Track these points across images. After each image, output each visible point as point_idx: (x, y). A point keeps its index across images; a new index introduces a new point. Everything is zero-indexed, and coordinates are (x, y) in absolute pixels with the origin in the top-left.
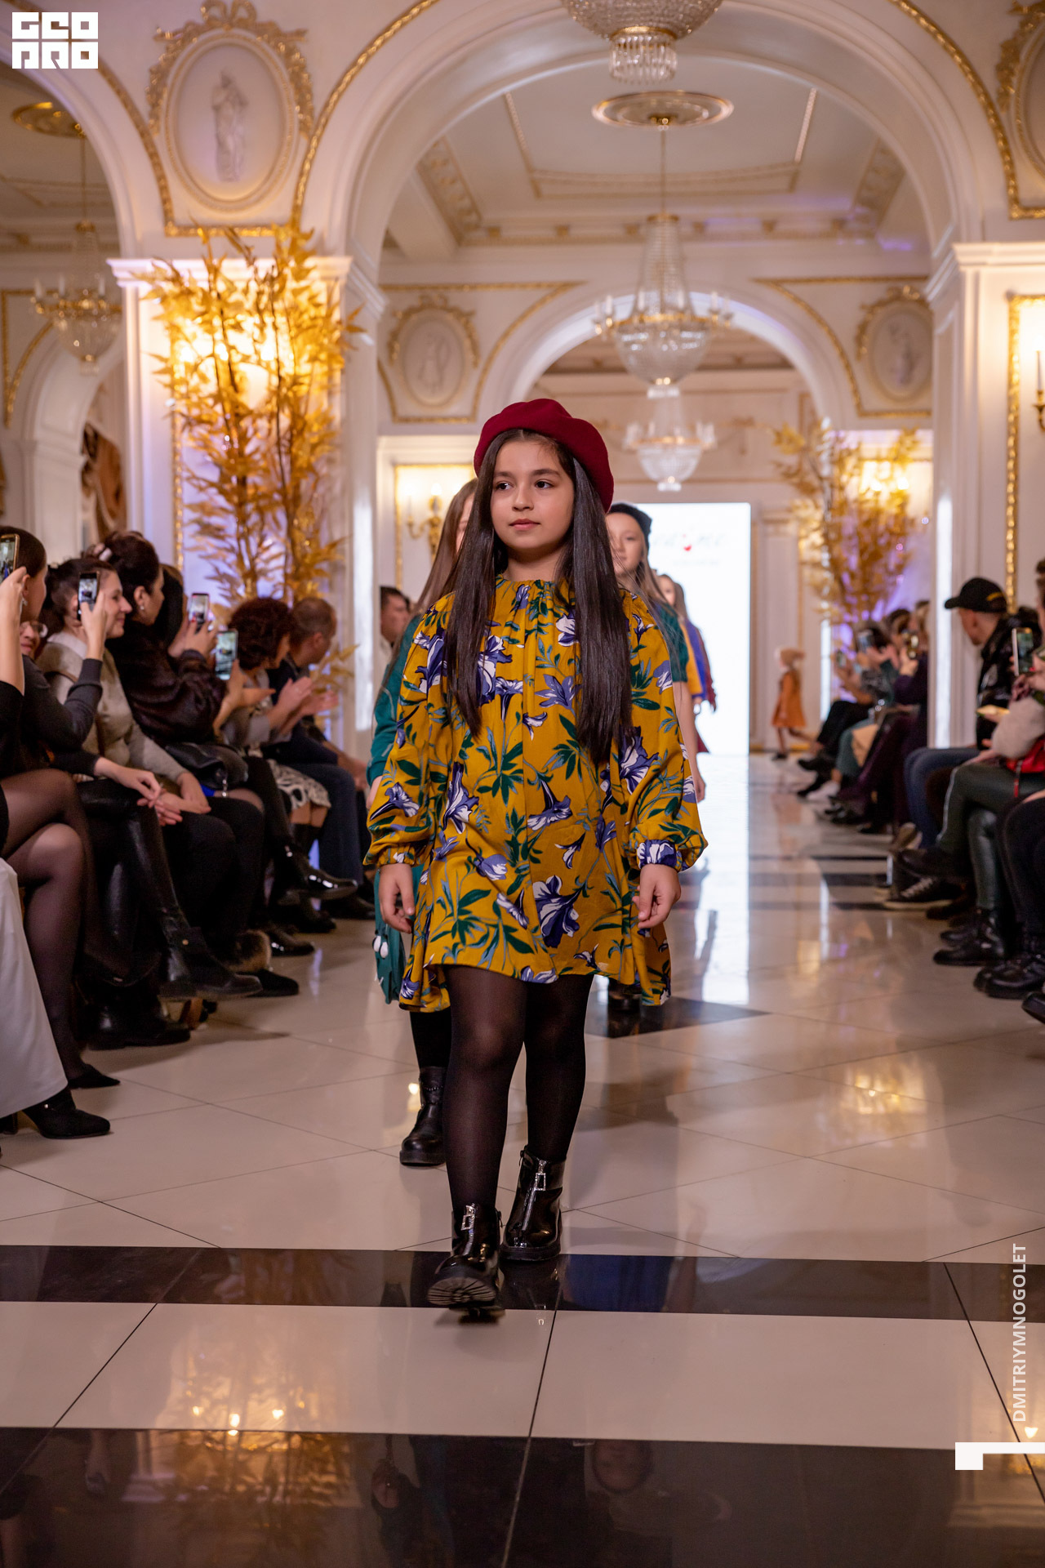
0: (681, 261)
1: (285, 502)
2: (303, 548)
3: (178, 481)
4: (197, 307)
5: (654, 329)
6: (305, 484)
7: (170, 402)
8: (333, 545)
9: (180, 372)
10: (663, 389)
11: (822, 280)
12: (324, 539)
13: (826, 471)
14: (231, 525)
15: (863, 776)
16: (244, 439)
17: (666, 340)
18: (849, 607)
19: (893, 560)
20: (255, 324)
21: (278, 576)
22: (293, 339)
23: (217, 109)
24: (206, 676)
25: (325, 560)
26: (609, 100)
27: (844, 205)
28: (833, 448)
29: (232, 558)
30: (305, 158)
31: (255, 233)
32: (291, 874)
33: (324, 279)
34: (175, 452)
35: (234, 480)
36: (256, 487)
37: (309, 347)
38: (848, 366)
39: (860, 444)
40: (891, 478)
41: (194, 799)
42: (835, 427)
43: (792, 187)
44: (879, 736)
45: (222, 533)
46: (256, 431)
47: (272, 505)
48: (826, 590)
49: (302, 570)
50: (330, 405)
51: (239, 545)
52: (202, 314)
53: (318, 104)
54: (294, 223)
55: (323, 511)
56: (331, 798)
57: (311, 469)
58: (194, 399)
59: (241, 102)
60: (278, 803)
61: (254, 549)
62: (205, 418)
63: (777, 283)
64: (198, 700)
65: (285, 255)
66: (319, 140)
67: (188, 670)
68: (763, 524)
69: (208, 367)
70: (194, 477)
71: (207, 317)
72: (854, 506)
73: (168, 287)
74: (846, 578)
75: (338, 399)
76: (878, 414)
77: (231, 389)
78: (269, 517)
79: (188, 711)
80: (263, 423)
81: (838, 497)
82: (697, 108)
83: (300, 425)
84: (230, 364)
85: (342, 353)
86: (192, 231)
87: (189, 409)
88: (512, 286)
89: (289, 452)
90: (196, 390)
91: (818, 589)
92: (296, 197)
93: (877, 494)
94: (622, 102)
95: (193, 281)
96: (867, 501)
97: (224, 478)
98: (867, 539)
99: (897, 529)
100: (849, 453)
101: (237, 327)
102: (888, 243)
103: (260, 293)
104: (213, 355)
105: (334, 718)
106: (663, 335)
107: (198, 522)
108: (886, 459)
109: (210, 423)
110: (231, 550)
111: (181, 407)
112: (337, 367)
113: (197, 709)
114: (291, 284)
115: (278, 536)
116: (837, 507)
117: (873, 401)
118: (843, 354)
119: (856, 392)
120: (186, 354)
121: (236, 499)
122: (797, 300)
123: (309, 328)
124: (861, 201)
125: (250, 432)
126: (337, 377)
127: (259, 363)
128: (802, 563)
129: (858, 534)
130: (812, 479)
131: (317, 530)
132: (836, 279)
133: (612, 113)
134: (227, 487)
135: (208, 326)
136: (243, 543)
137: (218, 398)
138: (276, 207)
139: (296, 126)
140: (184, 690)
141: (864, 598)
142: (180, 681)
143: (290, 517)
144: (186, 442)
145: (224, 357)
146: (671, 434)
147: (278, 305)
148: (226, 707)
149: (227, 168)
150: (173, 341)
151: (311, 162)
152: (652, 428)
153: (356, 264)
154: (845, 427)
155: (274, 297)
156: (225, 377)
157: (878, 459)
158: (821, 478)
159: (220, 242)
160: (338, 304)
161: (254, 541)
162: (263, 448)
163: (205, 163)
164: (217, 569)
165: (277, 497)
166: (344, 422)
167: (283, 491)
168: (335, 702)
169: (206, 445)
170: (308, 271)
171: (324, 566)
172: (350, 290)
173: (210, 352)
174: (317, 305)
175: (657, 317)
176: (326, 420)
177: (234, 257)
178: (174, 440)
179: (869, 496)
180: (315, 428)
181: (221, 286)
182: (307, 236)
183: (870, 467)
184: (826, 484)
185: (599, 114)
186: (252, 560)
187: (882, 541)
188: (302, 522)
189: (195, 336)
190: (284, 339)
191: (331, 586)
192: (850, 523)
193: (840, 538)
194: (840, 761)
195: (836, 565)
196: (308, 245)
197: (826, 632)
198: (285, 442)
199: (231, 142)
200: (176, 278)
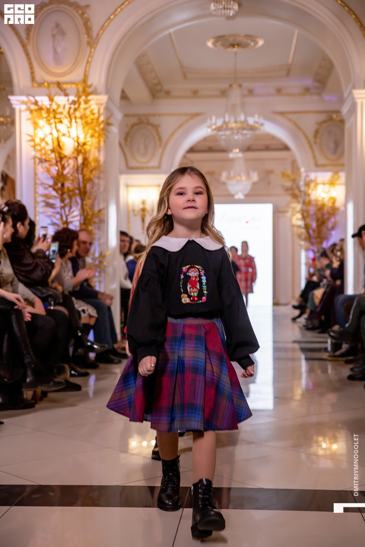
0: (243, 105)
1: (80, 193)
2: (87, 212)
3: (37, 186)
4: (45, 115)
5: (232, 129)
6: (88, 186)
7: (33, 153)
8: (100, 211)
9: (37, 141)
10: (236, 154)
11: (300, 112)
12: (96, 209)
13: (303, 188)
14: (58, 203)
15: (318, 310)
16: (63, 168)
17: (237, 134)
18: (312, 244)
19: (330, 224)
20: (68, 121)
21: (77, 224)
22: (84, 128)
23: (53, 36)
24: (46, 260)
25: (97, 217)
26: (214, 38)
27: (309, 82)
28: (305, 179)
29: (58, 216)
30: (89, 56)
31: (68, 86)
32: (81, 343)
33: (97, 104)
34: (35, 174)
35: (59, 185)
36: (68, 188)
37: (91, 132)
38: (311, 147)
39: (316, 178)
40: (328, 192)
41: (39, 309)
42: (306, 171)
43: (288, 74)
44: (324, 293)
45: (54, 206)
46: (68, 165)
47: (75, 194)
48: (303, 237)
49: (87, 221)
50: (99, 155)
51: (61, 211)
52: (46, 117)
53: (94, 34)
54: (85, 81)
55: (95, 197)
56: (98, 313)
57: (90, 180)
58: (43, 152)
59: (63, 33)
60: (76, 314)
61: (67, 213)
62: (47, 159)
63: (282, 114)
64: (42, 270)
65: (81, 94)
66: (95, 49)
67: (39, 257)
68: (277, 213)
69: (49, 139)
70: (42, 184)
71: (49, 118)
72: (314, 203)
73: (33, 107)
74: (311, 232)
75: (102, 153)
76: (323, 166)
77: (58, 148)
78: (73, 199)
79: (38, 274)
80: (71, 162)
81: (307, 199)
82: (249, 41)
83: (86, 163)
84: (58, 138)
85: (104, 134)
86: (43, 85)
87: (41, 155)
88: (175, 115)
89: (82, 173)
90: (44, 148)
91: (300, 236)
92: (85, 72)
93: (323, 198)
94: (219, 39)
95: (43, 105)
96: (319, 201)
97: (55, 184)
98: (319, 216)
99: (331, 212)
100: (312, 181)
101: (61, 122)
102: (327, 97)
103: (70, 108)
104: (51, 134)
105: (100, 282)
106: (235, 131)
107: (44, 201)
108: (327, 184)
109: (49, 161)
110: (58, 213)
111: (38, 155)
112: (102, 139)
113: (42, 273)
114: (83, 106)
115: (77, 207)
116: (307, 203)
117: (321, 160)
118: (309, 142)
119: (314, 157)
120: (40, 134)
121: (60, 192)
122: (290, 120)
123: (90, 123)
124: (316, 80)
125: (66, 165)
126: (102, 144)
127: (69, 136)
128: (293, 226)
129: (316, 214)
130: (296, 192)
131: (93, 205)
132: (306, 112)
133: (214, 44)
134: (56, 187)
135: (48, 122)
136: (63, 211)
137: (53, 151)
138: (77, 75)
139: (86, 43)
140: (37, 265)
141: (318, 240)
142: (35, 261)
143: (82, 200)
144: (40, 169)
145: (55, 135)
146: (240, 175)
147: (78, 114)
148: (54, 273)
149: (58, 60)
150: (35, 129)
151: (92, 58)
152: (232, 173)
153: (110, 99)
154: (311, 171)
155: (75, 110)
156: (56, 143)
157: (324, 184)
158: (300, 191)
159: (54, 89)
160: (102, 114)
161: (67, 209)
162: (71, 172)
163: (48, 58)
164: (52, 221)
165: (77, 192)
166: (105, 162)
167: (79, 189)
168: (100, 276)
169: (48, 171)
170: (90, 100)
171: (96, 220)
172: (107, 109)
173: (50, 132)
174: (93, 114)
175: (234, 125)
176: (97, 161)
177: (60, 95)
178: (35, 169)
179: (320, 199)
180: (93, 164)
181: (54, 107)
182: (90, 87)
183: (320, 187)
184: (303, 194)
185: (210, 44)
186: (67, 216)
187: (326, 217)
188: (88, 202)
189: (43, 126)
190: (80, 128)
191: (99, 228)
192: (312, 210)
193: (308, 215)
194: (309, 305)
195: (307, 227)
196: (90, 90)
197: (303, 254)
198: (80, 169)
199: (59, 50)
200: (36, 103)
